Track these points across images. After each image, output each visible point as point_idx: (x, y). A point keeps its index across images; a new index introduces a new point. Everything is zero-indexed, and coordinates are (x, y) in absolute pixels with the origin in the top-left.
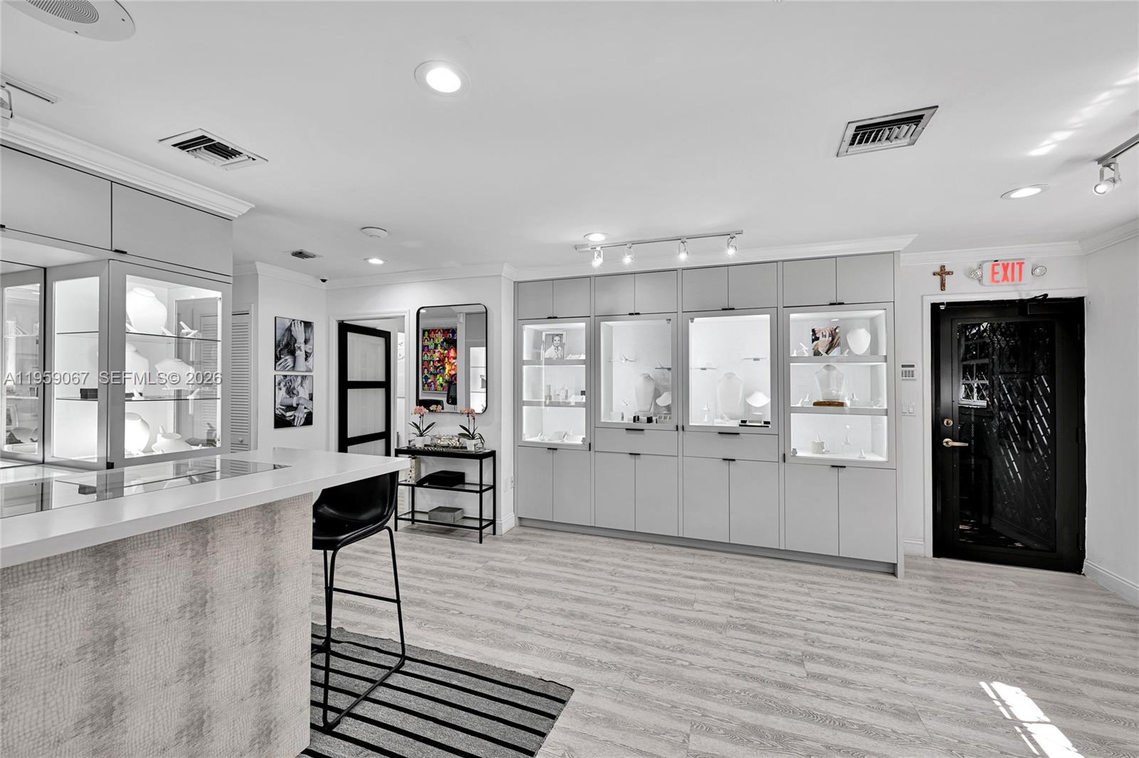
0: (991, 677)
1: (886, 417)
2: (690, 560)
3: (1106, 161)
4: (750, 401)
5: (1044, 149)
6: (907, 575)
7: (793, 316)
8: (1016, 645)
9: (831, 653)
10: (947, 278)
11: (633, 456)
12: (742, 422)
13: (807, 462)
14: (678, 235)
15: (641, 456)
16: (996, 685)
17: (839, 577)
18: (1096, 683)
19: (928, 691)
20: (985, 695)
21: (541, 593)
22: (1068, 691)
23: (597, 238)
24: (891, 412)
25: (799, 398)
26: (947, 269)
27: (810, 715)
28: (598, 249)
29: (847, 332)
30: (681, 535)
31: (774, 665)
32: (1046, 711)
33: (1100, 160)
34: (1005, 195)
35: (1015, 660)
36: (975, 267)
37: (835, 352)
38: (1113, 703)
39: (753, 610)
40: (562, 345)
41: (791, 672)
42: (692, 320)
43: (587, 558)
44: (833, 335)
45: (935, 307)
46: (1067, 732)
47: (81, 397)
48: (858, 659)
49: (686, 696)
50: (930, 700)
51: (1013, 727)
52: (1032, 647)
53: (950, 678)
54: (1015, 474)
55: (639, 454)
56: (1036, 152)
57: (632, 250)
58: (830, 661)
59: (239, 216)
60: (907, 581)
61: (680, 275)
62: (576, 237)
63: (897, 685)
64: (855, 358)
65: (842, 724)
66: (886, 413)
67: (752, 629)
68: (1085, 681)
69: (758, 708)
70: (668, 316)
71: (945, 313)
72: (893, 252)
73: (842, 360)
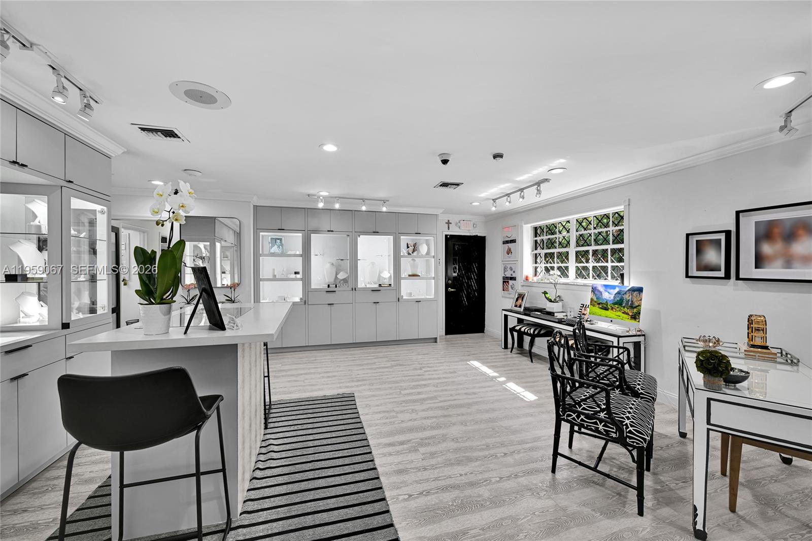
0: (469, 361)
1: (433, 280)
2: (362, 351)
3: (494, 200)
4: (382, 275)
5: (483, 195)
6: (440, 342)
7: (402, 237)
8: (473, 353)
9: (428, 365)
10: (450, 225)
11: (330, 305)
12: (379, 285)
13: (407, 301)
14: (362, 197)
15: (335, 305)
16: (471, 362)
17: (420, 346)
18: (491, 356)
19: (456, 367)
20: (469, 364)
21: (306, 374)
22: (486, 359)
23: (324, 194)
24: (436, 278)
25: (404, 273)
26: (450, 222)
27: (430, 379)
28: (321, 198)
29: (419, 245)
30: (354, 342)
31: (413, 372)
32: (482, 364)
33: (493, 200)
34: (471, 203)
35: (474, 356)
36: (458, 221)
37: (415, 253)
38: (494, 359)
39: (398, 360)
40: (282, 245)
41: (419, 372)
42: (359, 236)
43: (314, 359)
44: (415, 245)
45: (446, 236)
46: (487, 366)
47: (6, 281)
48: (436, 365)
49: (393, 385)
50: (457, 369)
51: (476, 368)
52: (476, 352)
53: (460, 363)
54: (465, 302)
55: (333, 304)
56: (480, 196)
57: (339, 201)
58: (428, 367)
59: (116, 156)
60: (440, 343)
61: (353, 213)
62: (312, 192)
63: (449, 368)
64: (422, 256)
65: (439, 378)
66: (434, 278)
67: (400, 365)
68: (488, 356)
69: (415, 381)
70: (348, 233)
71: (449, 239)
72: (436, 215)
73: (418, 257)
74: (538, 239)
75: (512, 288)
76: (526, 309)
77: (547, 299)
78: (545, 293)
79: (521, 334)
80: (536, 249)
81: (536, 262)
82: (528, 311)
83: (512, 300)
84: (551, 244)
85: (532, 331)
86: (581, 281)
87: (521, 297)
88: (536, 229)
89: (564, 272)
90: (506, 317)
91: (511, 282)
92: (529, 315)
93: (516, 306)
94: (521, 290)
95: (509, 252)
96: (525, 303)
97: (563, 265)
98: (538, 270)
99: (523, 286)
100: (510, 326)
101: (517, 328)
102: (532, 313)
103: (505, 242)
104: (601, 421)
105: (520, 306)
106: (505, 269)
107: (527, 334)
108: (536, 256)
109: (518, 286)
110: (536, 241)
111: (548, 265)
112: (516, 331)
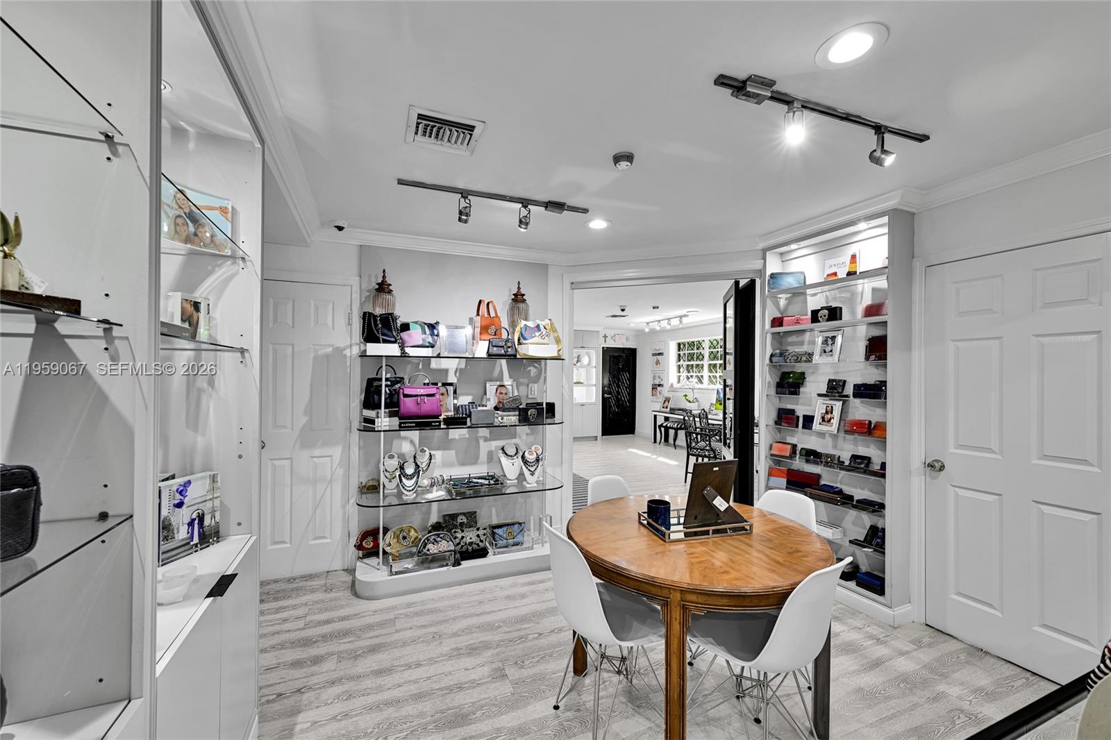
0: (628, 449)
6: (597, 441)
10: (606, 339)
20: (629, 451)
26: (607, 337)
29: (582, 357)
36: (613, 335)
37: (579, 364)
44: (578, 357)
45: (603, 349)
50: (621, 453)
51: (634, 453)
53: (621, 450)
64: (585, 366)
66: (595, 385)
68: (642, 447)
71: (606, 351)
72: (597, 331)
73: (581, 367)
74: (682, 353)
75: (660, 394)
76: (671, 409)
77: (687, 400)
78: (686, 396)
79: (667, 429)
80: (679, 361)
81: (679, 372)
82: (672, 411)
83: (660, 404)
84: (691, 357)
85: (676, 426)
86: (712, 386)
87: (667, 400)
88: (679, 344)
89: (700, 380)
90: (655, 416)
91: (659, 388)
92: (674, 414)
93: (663, 407)
94: (667, 395)
95: (658, 362)
96: (671, 405)
97: (699, 375)
98: (681, 378)
99: (669, 391)
100: (659, 423)
101: (664, 425)
102: (676, 412)
103: (654, 355)
104: (707, 450)
105: (667, 408)
106: (654, 378)
107: (672, 428)
108: (679, 367)
109: (665, 391)
110: (679, 355)
111: (689, 375)
112: (663, 427)
